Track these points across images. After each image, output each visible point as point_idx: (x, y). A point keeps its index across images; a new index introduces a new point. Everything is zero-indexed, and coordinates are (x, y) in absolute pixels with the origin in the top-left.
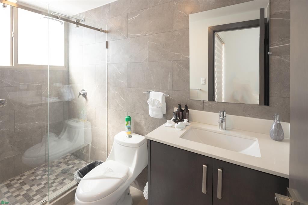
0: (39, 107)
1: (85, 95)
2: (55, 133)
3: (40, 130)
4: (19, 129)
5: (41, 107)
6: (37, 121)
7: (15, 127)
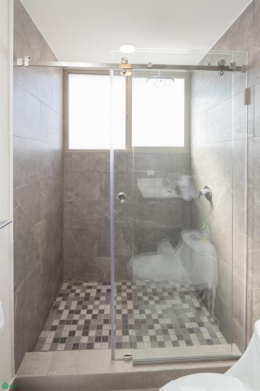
0: (152, 202)
1: (209, 196)
2: (171, 243)
3: (153, 232)
4: (131, 225)
5: (155, 203)
6: (150, 220)
7: (129, 222)
